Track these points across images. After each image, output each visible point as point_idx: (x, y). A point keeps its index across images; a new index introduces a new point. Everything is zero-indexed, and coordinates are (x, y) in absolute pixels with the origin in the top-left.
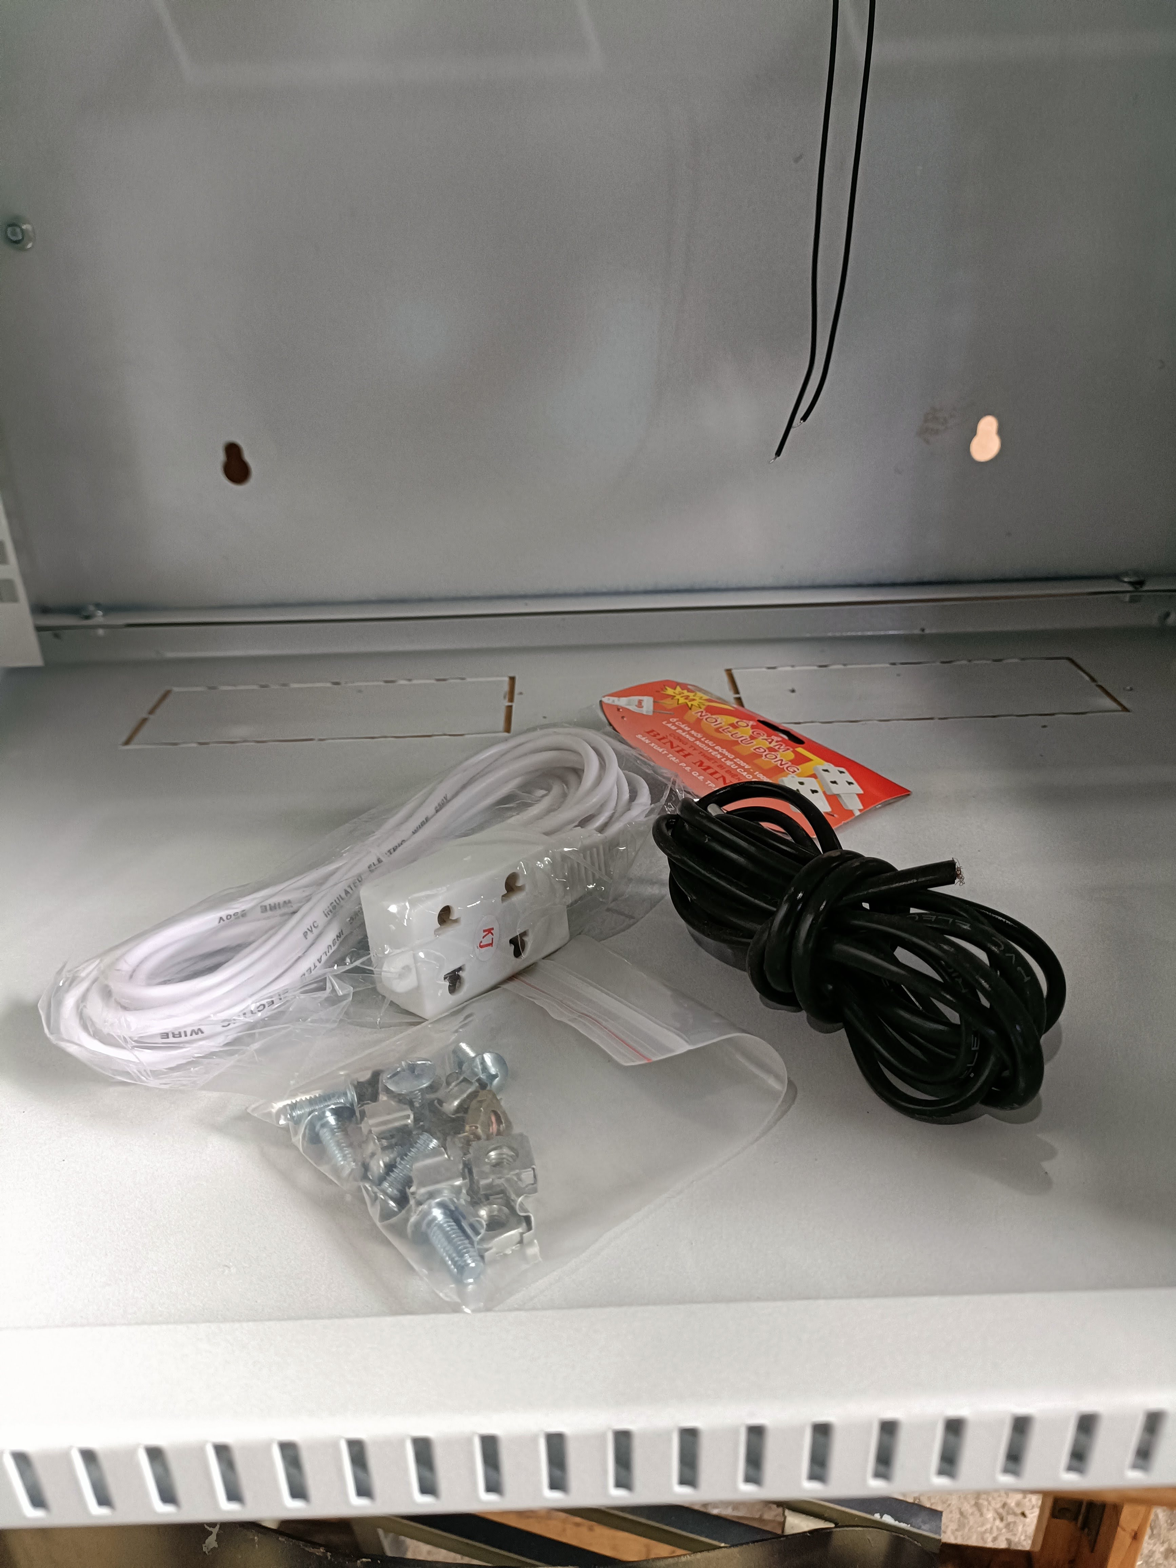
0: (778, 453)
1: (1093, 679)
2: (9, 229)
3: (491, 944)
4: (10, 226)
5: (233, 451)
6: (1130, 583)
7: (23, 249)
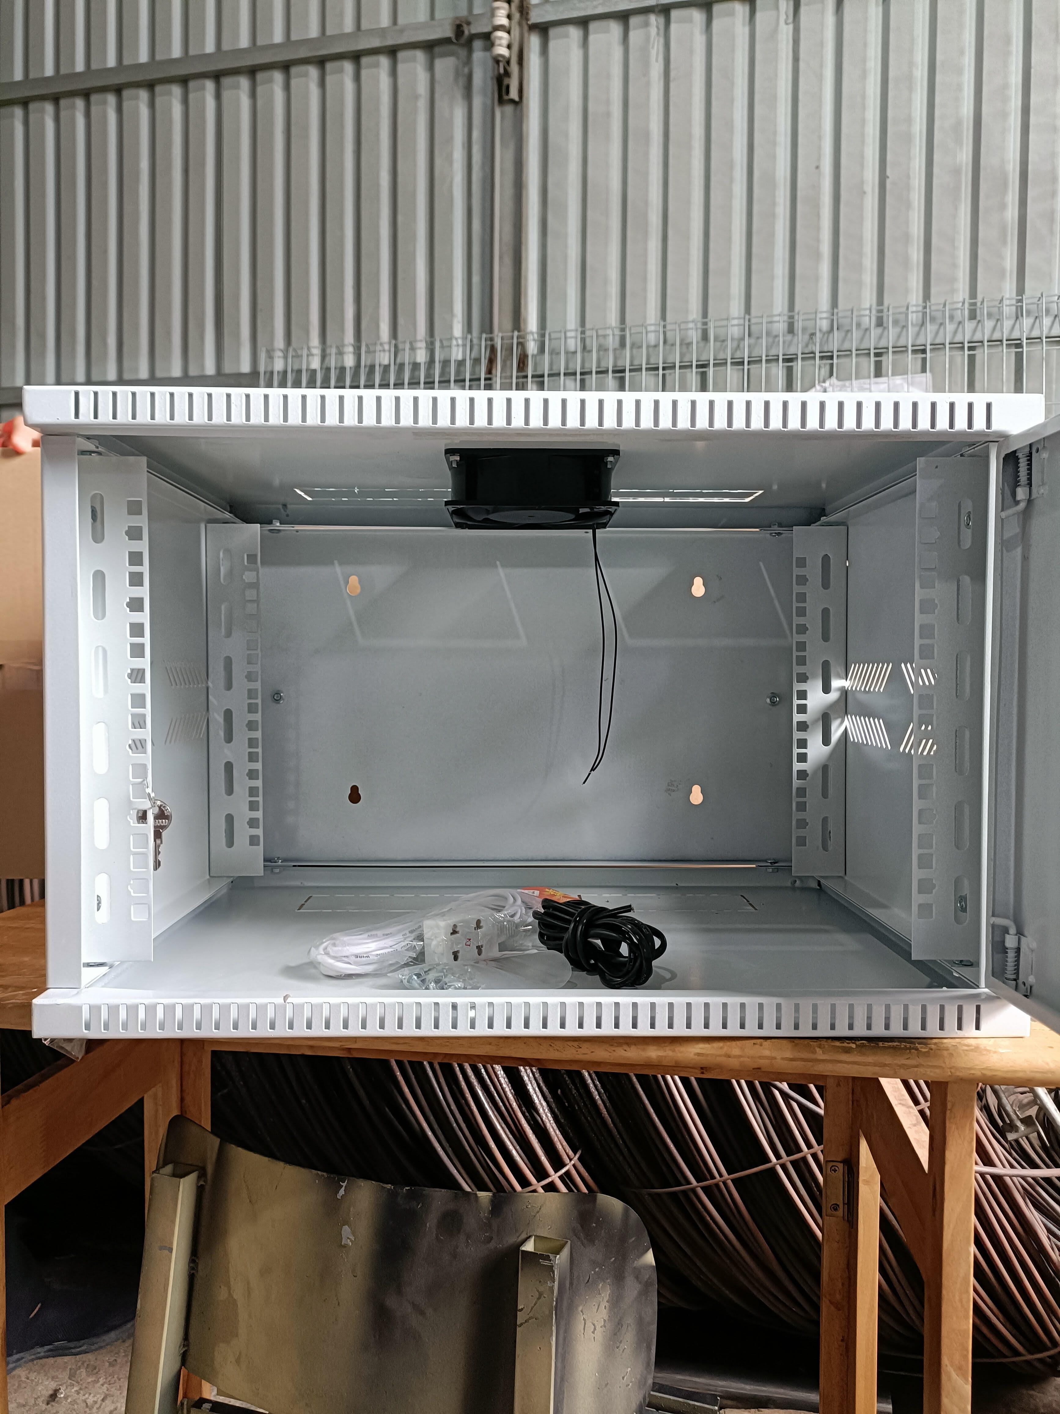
0: (584, 783)
1: (748, 901)
2: (276, 695)
3: (470, 945)
4: (276, 694)
5: (355, 789)
6: (771, 863)
7: (279, 703)
